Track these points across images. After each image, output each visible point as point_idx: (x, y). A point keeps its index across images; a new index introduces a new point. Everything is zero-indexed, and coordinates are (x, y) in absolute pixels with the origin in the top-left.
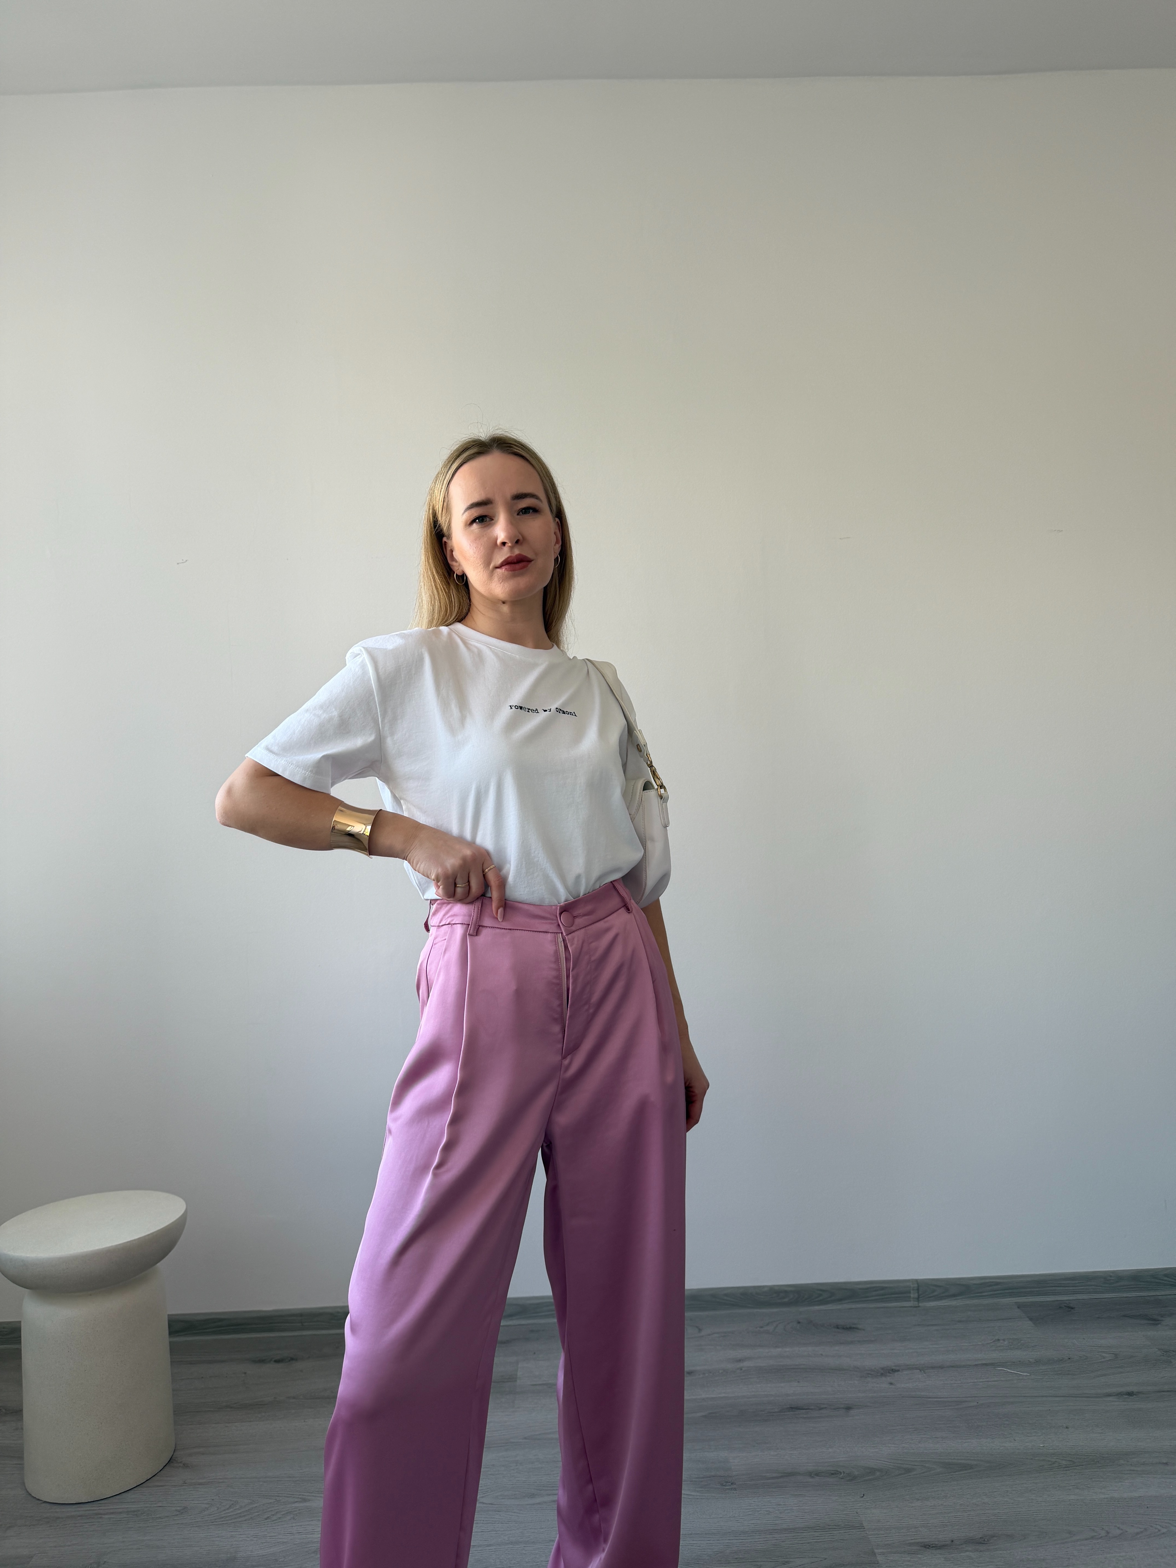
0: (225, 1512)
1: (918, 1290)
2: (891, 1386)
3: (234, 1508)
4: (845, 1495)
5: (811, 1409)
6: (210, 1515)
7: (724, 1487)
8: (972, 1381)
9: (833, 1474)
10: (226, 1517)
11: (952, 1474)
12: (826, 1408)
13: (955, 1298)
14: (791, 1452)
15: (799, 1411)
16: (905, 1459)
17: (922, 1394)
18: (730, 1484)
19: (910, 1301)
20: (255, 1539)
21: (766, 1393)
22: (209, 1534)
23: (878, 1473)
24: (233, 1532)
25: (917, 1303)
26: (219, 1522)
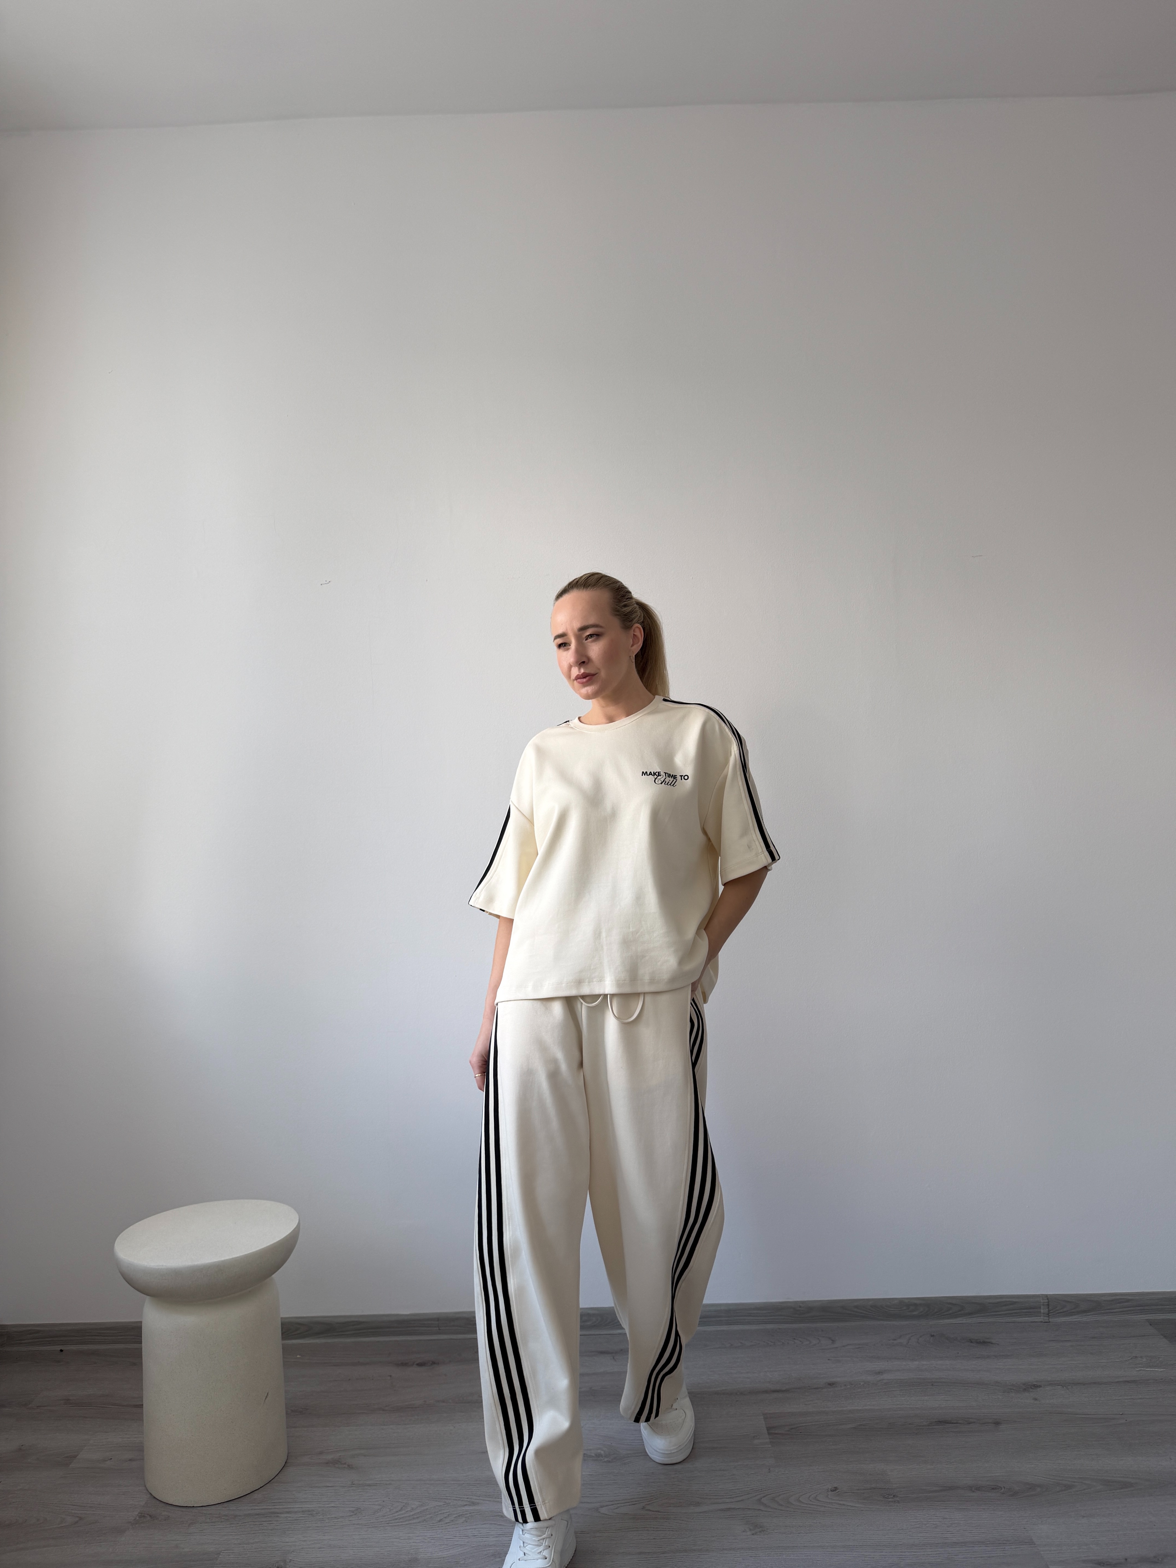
0: (397, 1514)
1: (1048, 1305)
2: (1036, 1402)
3: (407, 1510)
4: (1009, 1510)
5: (960, 1423)
6: (384, 1516)
7: (887, 1500)
8: (1117, 1398)
9: (993, 1489)
10: (400, 1518)
11: (1114, 1491)
12: (974, 1422)
13: (1085, 1314)
14: (947, 1466)
15: (948, 1425)
16: (1062, 1475)
17: (1069, 1410)
18: (892, 1496)
19: (1040, 1316)
20: (433, 1541)
21: (911, 1406)
22: (385, 1535)
23: (1039, 1489)
24: (409, 1533)
25: (1048, 1318)
26: (395, 1523)
